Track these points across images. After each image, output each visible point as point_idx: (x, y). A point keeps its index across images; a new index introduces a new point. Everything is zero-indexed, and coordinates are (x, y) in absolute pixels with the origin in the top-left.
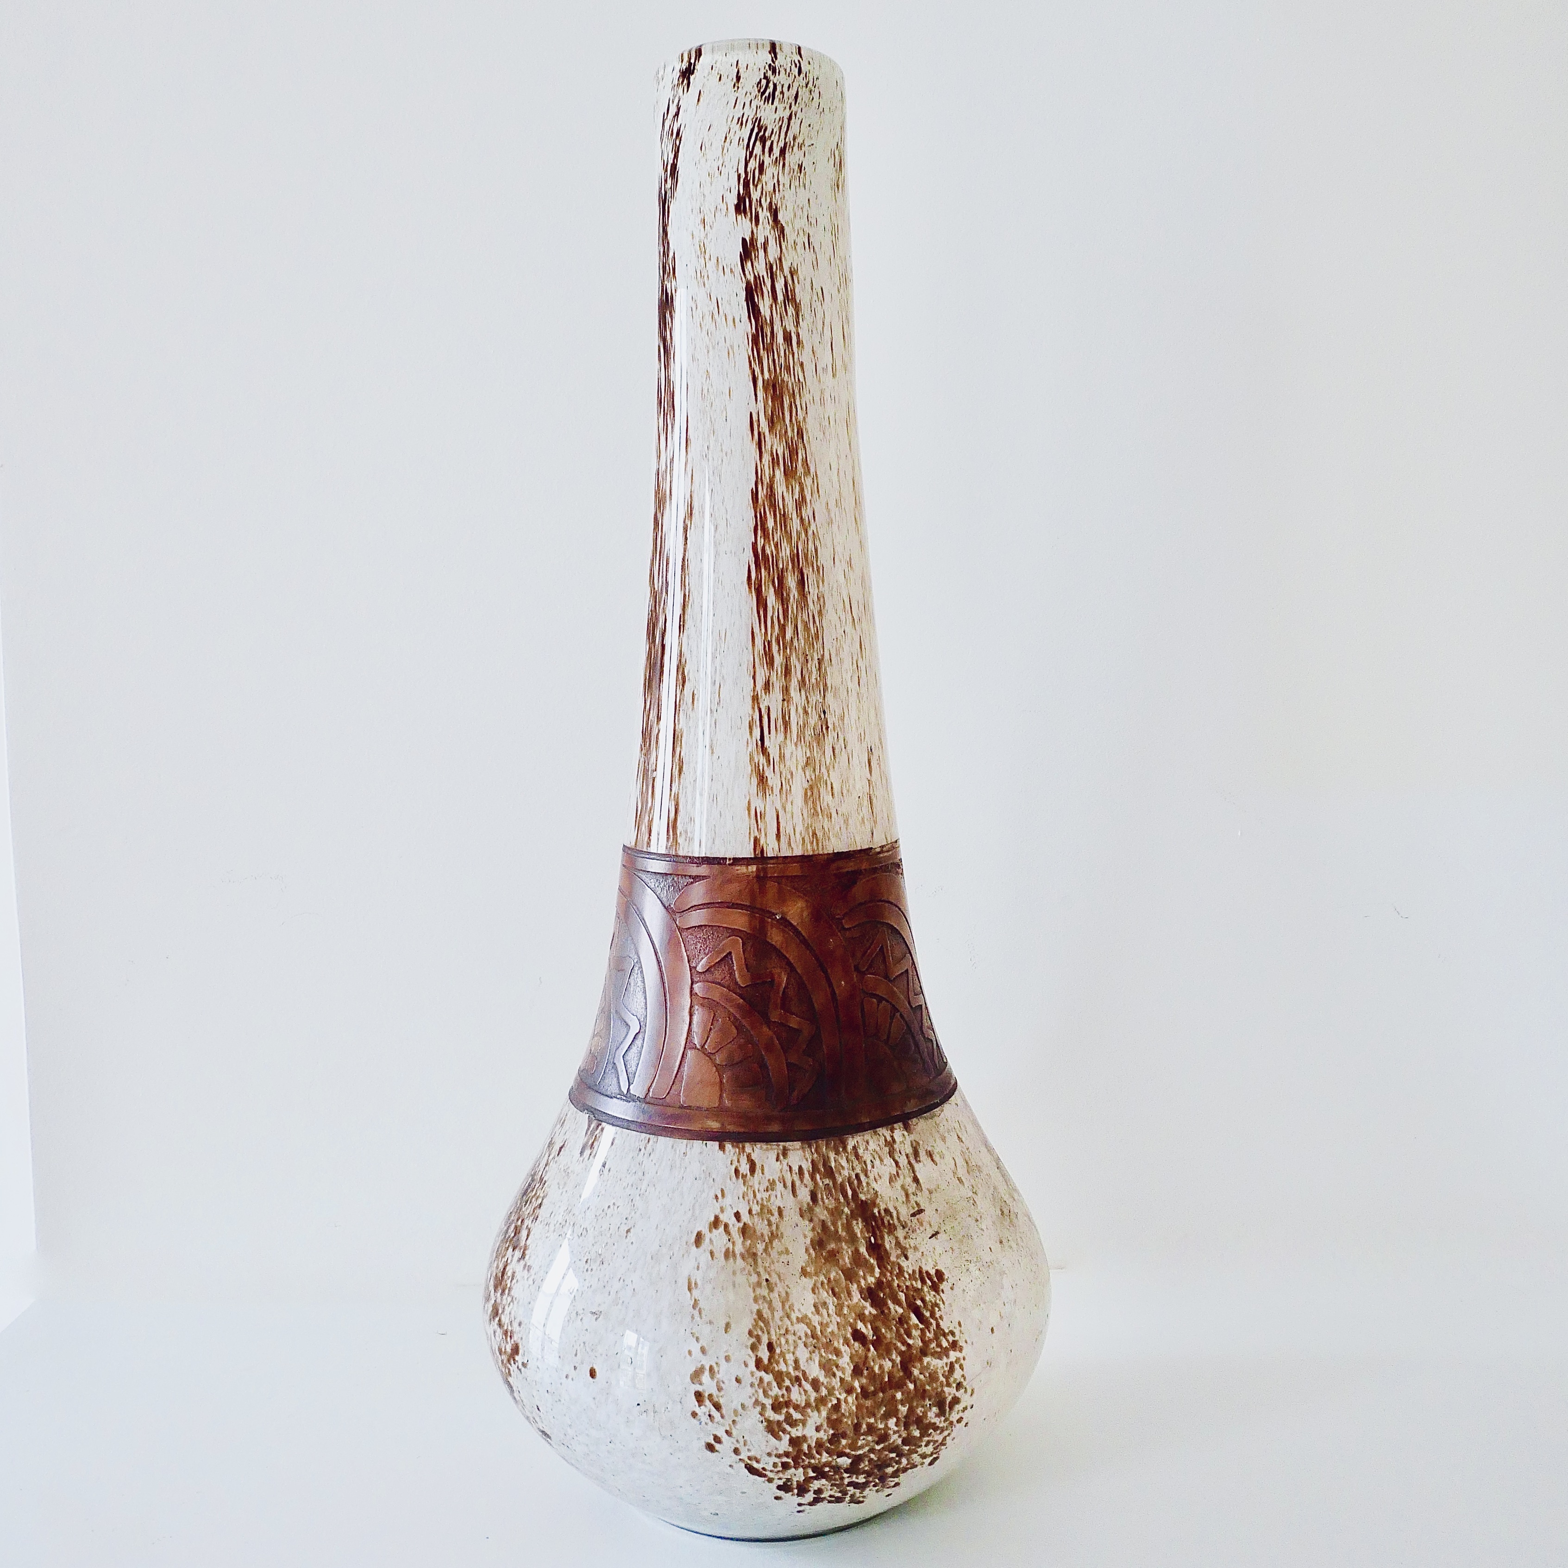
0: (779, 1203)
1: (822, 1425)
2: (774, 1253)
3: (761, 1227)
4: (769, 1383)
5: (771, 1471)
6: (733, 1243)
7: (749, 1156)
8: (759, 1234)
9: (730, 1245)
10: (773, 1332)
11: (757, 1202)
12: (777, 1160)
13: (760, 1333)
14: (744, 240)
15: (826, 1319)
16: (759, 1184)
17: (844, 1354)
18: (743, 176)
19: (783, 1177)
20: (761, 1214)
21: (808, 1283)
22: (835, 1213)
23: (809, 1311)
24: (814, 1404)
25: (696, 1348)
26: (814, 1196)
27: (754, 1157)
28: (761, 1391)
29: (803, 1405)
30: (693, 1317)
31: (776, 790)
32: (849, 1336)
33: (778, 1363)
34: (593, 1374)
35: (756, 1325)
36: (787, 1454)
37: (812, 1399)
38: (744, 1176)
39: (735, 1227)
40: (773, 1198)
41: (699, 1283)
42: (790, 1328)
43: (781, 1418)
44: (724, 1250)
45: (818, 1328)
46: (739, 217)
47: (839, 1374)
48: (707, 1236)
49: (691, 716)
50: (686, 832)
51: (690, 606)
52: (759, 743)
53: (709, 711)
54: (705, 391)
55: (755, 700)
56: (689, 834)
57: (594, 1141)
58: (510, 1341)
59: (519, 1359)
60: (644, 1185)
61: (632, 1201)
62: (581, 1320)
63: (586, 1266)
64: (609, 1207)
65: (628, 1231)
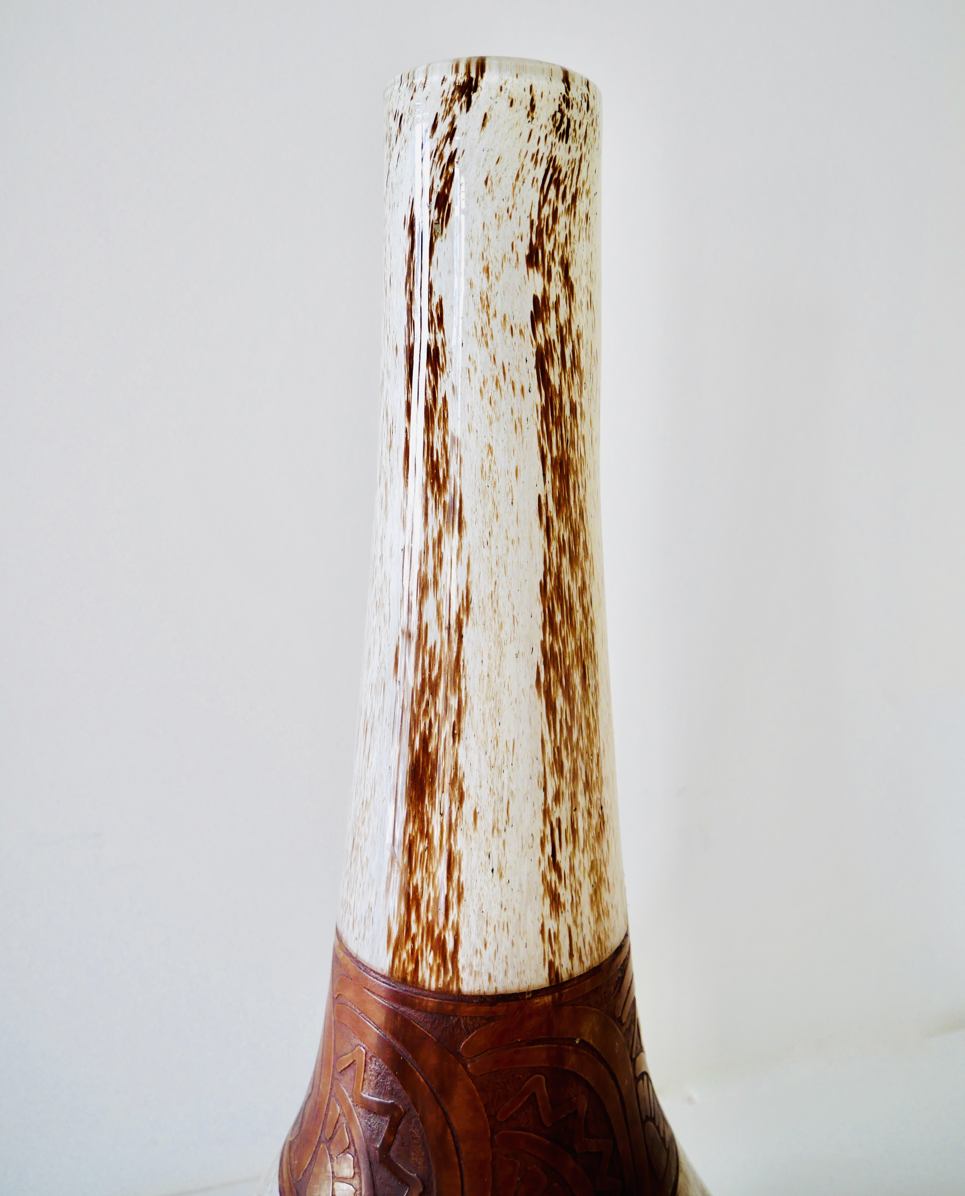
14: (535, 298)
18: (536, 223)
31: (568, 906)
46: (531, 271)
49: (473, 837)
50: (471, 966)
51: (467, 713)
52: (551, 859)
53: (495, 831)
54: (487, 468)
55: (546, 812)
56: (475, 968)
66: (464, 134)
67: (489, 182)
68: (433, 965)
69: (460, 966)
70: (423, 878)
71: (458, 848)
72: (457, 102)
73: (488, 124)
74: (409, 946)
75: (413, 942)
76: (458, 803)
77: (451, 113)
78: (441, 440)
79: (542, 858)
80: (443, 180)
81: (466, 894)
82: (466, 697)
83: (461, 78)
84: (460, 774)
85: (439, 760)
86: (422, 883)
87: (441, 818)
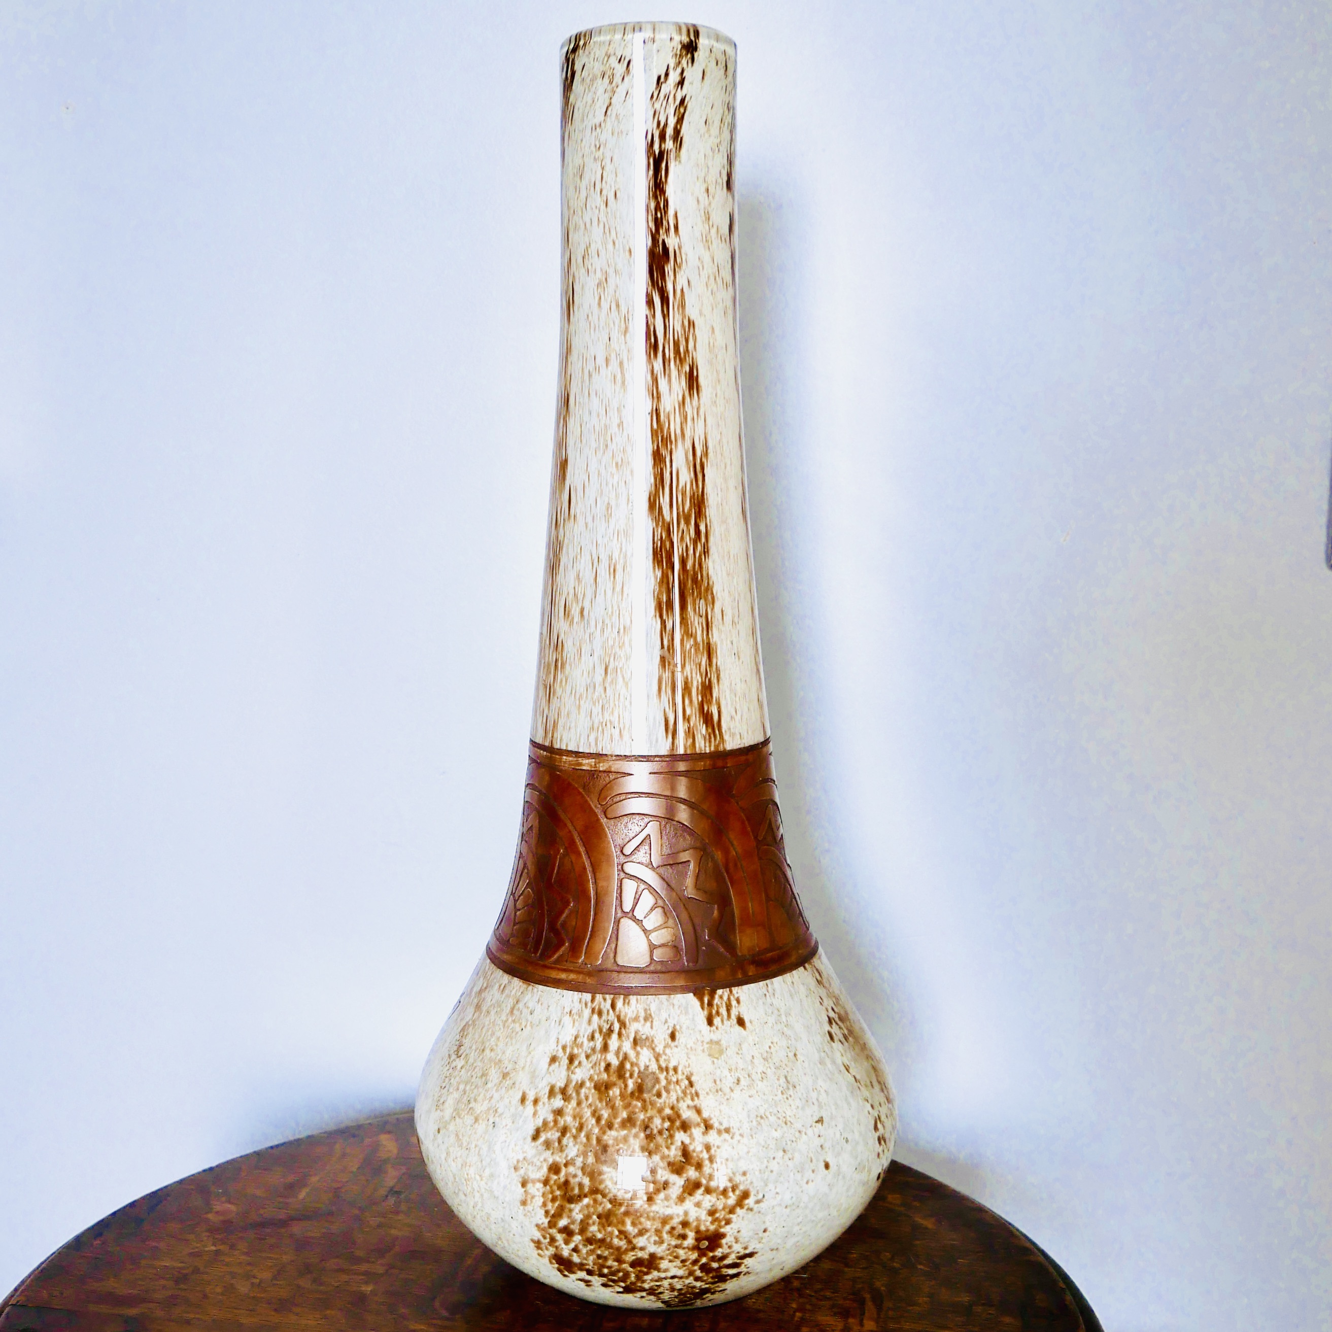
3: (842, 1011)
6: (843, 1029)
9: (843, 1031)
14: (730, 215)
25: (869, 1108)
30: (858, 1088)
34: (827, 1166)
39: (836, 1018)
41: (847, 1063)
44: (843, 1036)
48: (833, 1032)
49: (722, 629)
50: (729, 729)
51: (712, 535)
53: (733, 624)
54: (711, 344)
56: (733, 732)
57: (717, 1008)
58: (734, 1194)
59: (750, 1202)
60: (784, 1018)
61: (783, 1033)
62: (806, 1134)
63: (785, 1096)
64: (770, 1047)
65: (795, 1055)
66: (691, 83)
67: (707, 123)
68: (705, 735)
69: (723, 731)
71: (714, 640)
72: (684, 58)
73: (706, 78)
74: (686, 725)
75: (689, 722)
76: (711, 606)
77: (680, 65)
78: (680, 322)
80: (676, 118)
81: (722, 675)
82: (710, 522)
83: (685, 39)
84: (711, 583)
85: (695, 574)
86: (691, 673)
87: (700, 620)
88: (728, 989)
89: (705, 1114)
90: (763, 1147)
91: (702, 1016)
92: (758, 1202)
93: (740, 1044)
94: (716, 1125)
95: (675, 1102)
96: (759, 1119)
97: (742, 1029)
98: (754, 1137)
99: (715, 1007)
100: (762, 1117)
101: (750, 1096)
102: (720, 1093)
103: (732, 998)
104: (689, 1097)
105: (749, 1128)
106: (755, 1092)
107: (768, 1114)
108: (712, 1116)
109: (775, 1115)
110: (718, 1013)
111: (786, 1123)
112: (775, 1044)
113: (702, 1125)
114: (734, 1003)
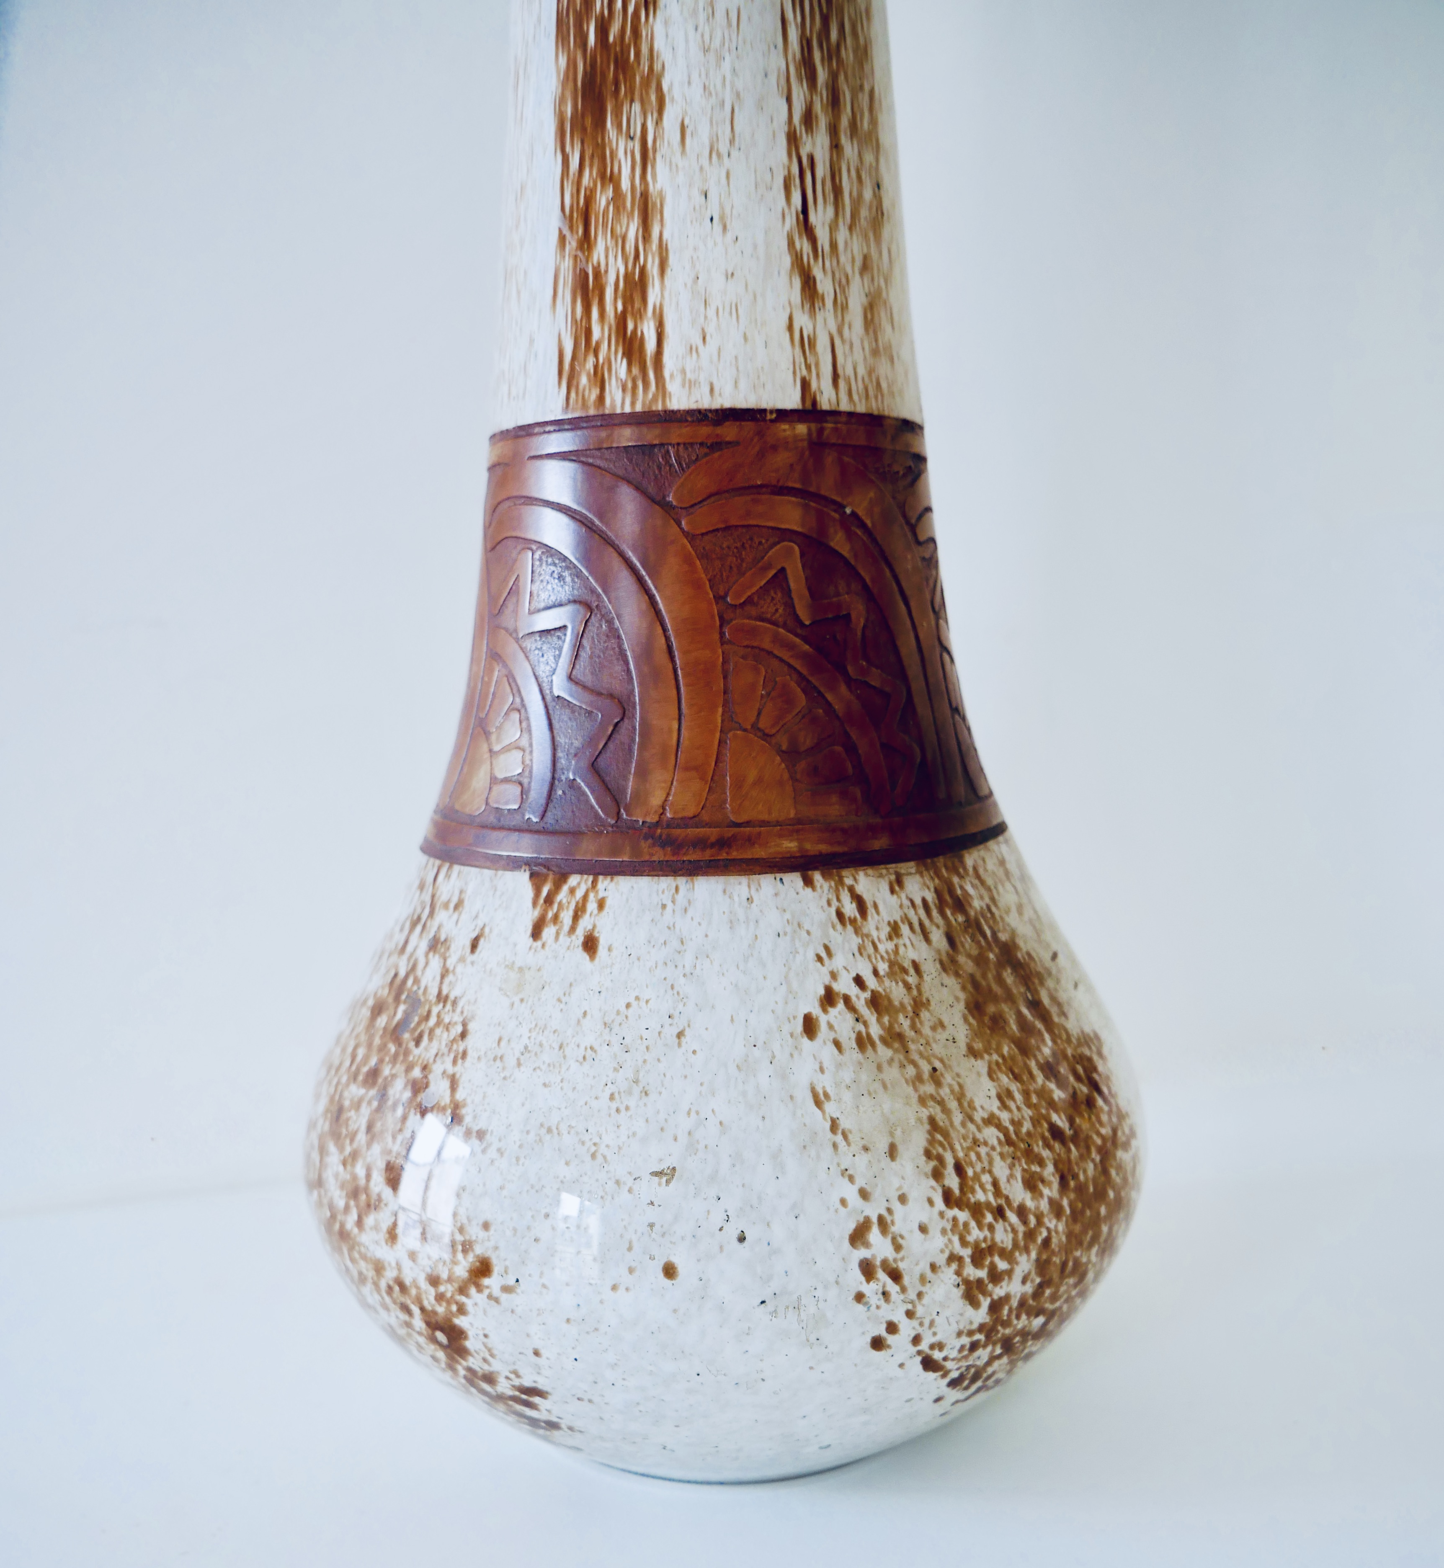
0: (912, 954)
1: (1029, 1273)
2: (926, 1030)
3: (897, 993)
4: (966, 1225)
5: (953, 1360)
6: (865, 1024)
7: (851, 890)
8: (897, 1003)
9: (860, 1027)
10: (958, 1147)
11: (882, 957)
12: (892, 891)
13: (940, 1150)
15: (1017, 1115)
16: (877, 929)
17: (1048, 1162)
19: (905, 915)
20: (891, 974)
21: (981, 1066)
22: (980, 960)
23: (994, 1106)
24: (1022, 1243)
25: (851, 1193)
26: (951, 940)
27: (860, 889)
28: (956, 1239)
29: (1010, 1247)
30: (835, 1146)
31: (829, 304)
32: (1047, 1134)
33: (973, 1191)
34: (669, 1271)
35: (932, 1141)
36: (981, 1328)
37: (1020, 1236)
38: (853, 921)
39: (860, 999)
40: (902, 950)
41: (829, 1090)
42: (979, 1136)
43: (982, 1274)
44: (854, 1036)
45: (1011, 1128)
47: (1046, 1191)
48: (823, 1020)
49: (680, 165)
50: (683, 372)
52: (801, 216)
53: (714, 156)
55: (793, 139)
56: (689, 375)
57: (558, 911)
58: (465, 1258)
59: (492, 1282)
60: (688, 959)
61: (672, 987)
62: (630, 1191)
63: (614, 1105)
64: (628, 1006)
65: (680, 1035)
68: (626, 381)
69: (667, 373)
70: (607, 249)
71: (658, 186)
74: (591, 360)
75: (596, 356)
76: (655, 115)
79: (786, 211)
81: (672, 260)
84: (657, 67)
85: (625, 51)
86: (607, 257)
87: (630, 144)
88: (591, 878)
89: (460, 1096)
90: (532, 1187)
91: (529, 916)
92: (506, 1289)
93: (571, 985)
94: (468, 1120)
95: (431, 1060)
96: (543, 1131)
97: (588, 958)
98: (521, 1162)
99: (555, 906)
100: (549, 1131)
101: (545, 1085)
102: (498, 1062)
103: (592, 896)
104: (452, 1056)
105: (518, 1143)
106: (559, 1078)
107: (564, 1128)
108: (469, 1101)
109: (577, 1133)
110: (556, 918)
111: (593, 1156)
112: (643, 1004)
113: (449, 1111)
114: (592, 906)
